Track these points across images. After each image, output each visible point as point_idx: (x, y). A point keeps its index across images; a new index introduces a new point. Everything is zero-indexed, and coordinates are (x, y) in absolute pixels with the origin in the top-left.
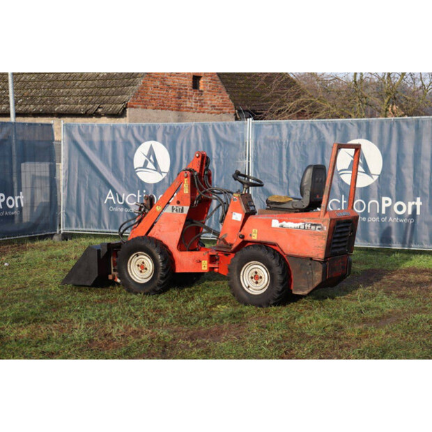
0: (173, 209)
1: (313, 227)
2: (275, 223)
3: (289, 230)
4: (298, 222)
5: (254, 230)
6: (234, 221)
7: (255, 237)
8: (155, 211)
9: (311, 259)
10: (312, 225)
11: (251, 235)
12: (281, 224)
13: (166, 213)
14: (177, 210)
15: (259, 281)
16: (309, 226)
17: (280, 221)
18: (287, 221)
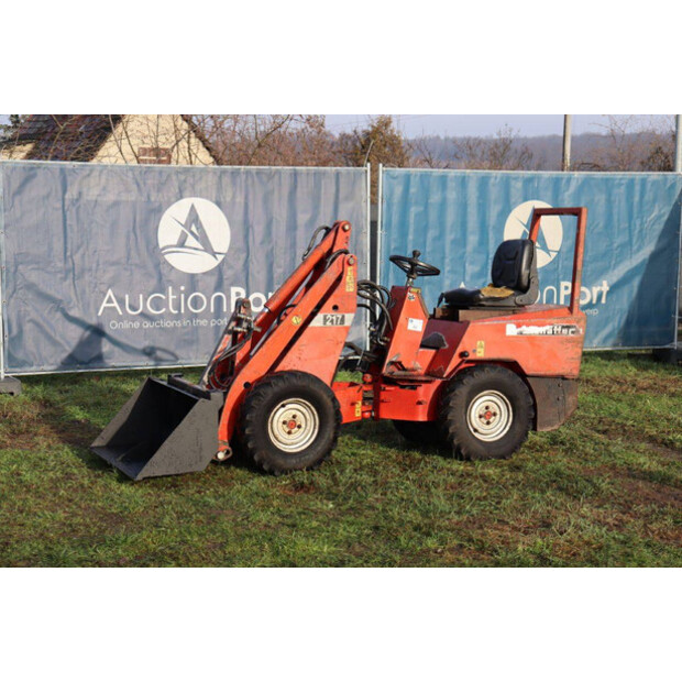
0: (325, 320)
1: (565, 331)
2: (511, 330)
3: (531, 338)
4: (543, 325)
5: (479, 343)
6: (411, 332)
7: (481, 354)
8: (291, 325)
9: (563, 378)
10: (563, 327)
11: (474, 351)
12: (519, 330)
13: (315, 328)
14: (332, 321)
15: (491, 420)
16: (559, 329)
17: (519, 326)
18: (528, 325)
